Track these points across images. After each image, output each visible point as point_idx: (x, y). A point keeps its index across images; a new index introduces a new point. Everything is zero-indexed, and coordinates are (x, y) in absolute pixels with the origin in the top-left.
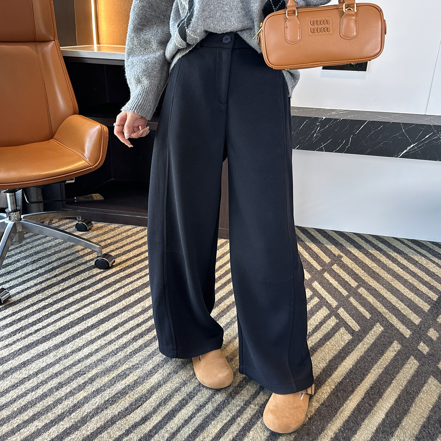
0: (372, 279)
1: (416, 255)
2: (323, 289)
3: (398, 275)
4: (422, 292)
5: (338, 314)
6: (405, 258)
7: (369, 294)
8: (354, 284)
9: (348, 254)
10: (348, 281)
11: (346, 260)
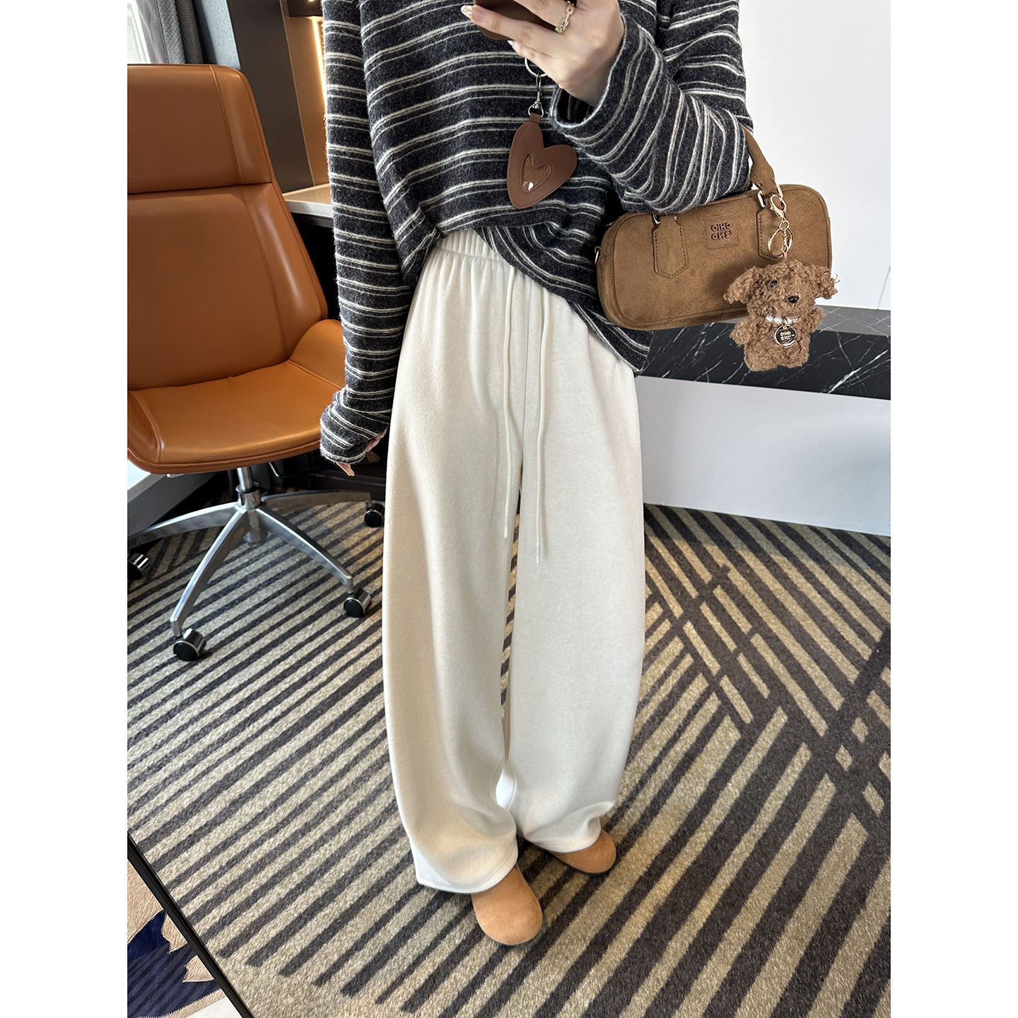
0: (774, 616)
1: (842, 564)
2: (699, 638)
3: (814, 607)
4: (847, 642)
5: (721, 688)
6: (827, 572)
7: (767, 648)
8: (745, 626)
9: (739, 562)
10: (736, 621)
11: (735, 576)
